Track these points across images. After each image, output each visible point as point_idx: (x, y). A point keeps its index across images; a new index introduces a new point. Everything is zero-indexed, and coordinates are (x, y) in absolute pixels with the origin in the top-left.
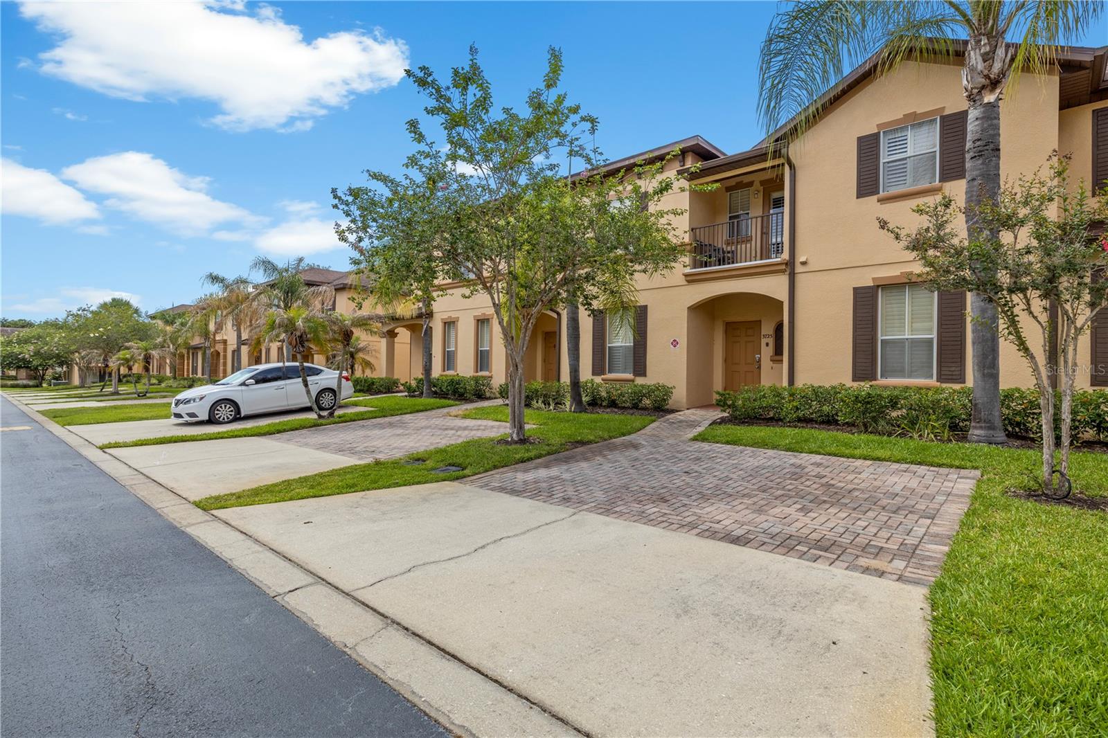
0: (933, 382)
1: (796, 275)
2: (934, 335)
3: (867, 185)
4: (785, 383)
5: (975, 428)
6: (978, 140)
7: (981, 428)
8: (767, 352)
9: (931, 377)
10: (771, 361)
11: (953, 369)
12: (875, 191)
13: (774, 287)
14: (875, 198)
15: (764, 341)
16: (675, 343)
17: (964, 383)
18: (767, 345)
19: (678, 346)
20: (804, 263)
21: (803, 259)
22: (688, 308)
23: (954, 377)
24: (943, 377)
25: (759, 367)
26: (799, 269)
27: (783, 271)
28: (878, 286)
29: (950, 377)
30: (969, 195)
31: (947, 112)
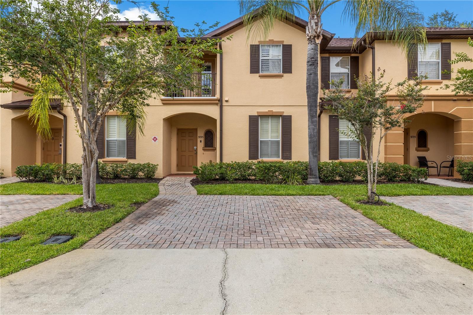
0: (280, 159)
1: (223, 107)
2: (280, 139)
3: (255, 68)
4: (218, 161)
5: (311, 178)
6: (313, 58)
7: (313, 178)
8: (200, 145)
9: (279, 157)
10: (203, 150)
11: (287, 154)
12: (257, 72)
13: (212, 111)
14: (258, 75)
15: (199, 140)
16: (155, 139)
17: (291, 159)
18: (201, 141)
19: (157, 141)
20: (227, 101)
21: (226, 99)
22: (163, 119)
23: (288, 157)
24: (284, 157)
25: (196, 153)
26: (224, 104)
27: (217, 104)
28: (259, 116)
29: (286, 157)
30: (309, 80)
31: (285, 44)
